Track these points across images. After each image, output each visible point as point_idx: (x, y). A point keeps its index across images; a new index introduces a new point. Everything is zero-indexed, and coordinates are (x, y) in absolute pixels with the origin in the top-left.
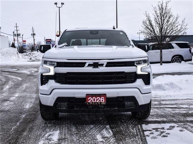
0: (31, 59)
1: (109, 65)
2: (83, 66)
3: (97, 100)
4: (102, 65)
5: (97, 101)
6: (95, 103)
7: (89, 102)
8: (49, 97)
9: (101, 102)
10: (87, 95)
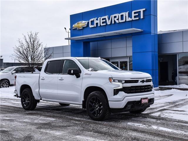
2: (137, 82)
4: (145, 81)
5: (145, 102)
8: (123, 102)
10: (141, 99)
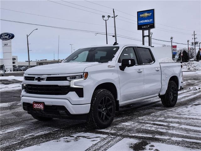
0: (189, 69)
1: (49, 79)
2: (34, 80)
3: (39, 106)
4: (43, 79)
5: (39, 108)
6: (38, 108)
7: (35, 107)
9: (41, 109)
10: (34, 102)
